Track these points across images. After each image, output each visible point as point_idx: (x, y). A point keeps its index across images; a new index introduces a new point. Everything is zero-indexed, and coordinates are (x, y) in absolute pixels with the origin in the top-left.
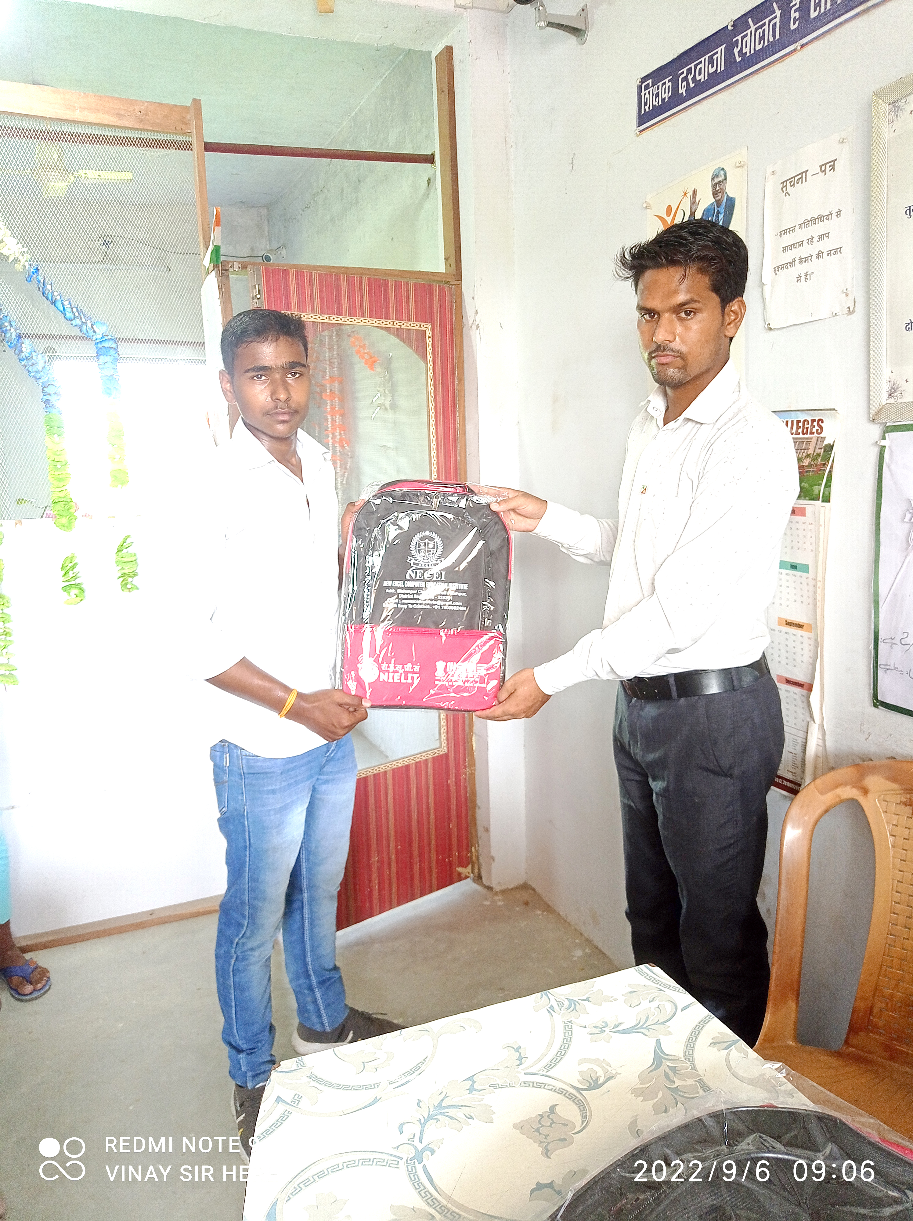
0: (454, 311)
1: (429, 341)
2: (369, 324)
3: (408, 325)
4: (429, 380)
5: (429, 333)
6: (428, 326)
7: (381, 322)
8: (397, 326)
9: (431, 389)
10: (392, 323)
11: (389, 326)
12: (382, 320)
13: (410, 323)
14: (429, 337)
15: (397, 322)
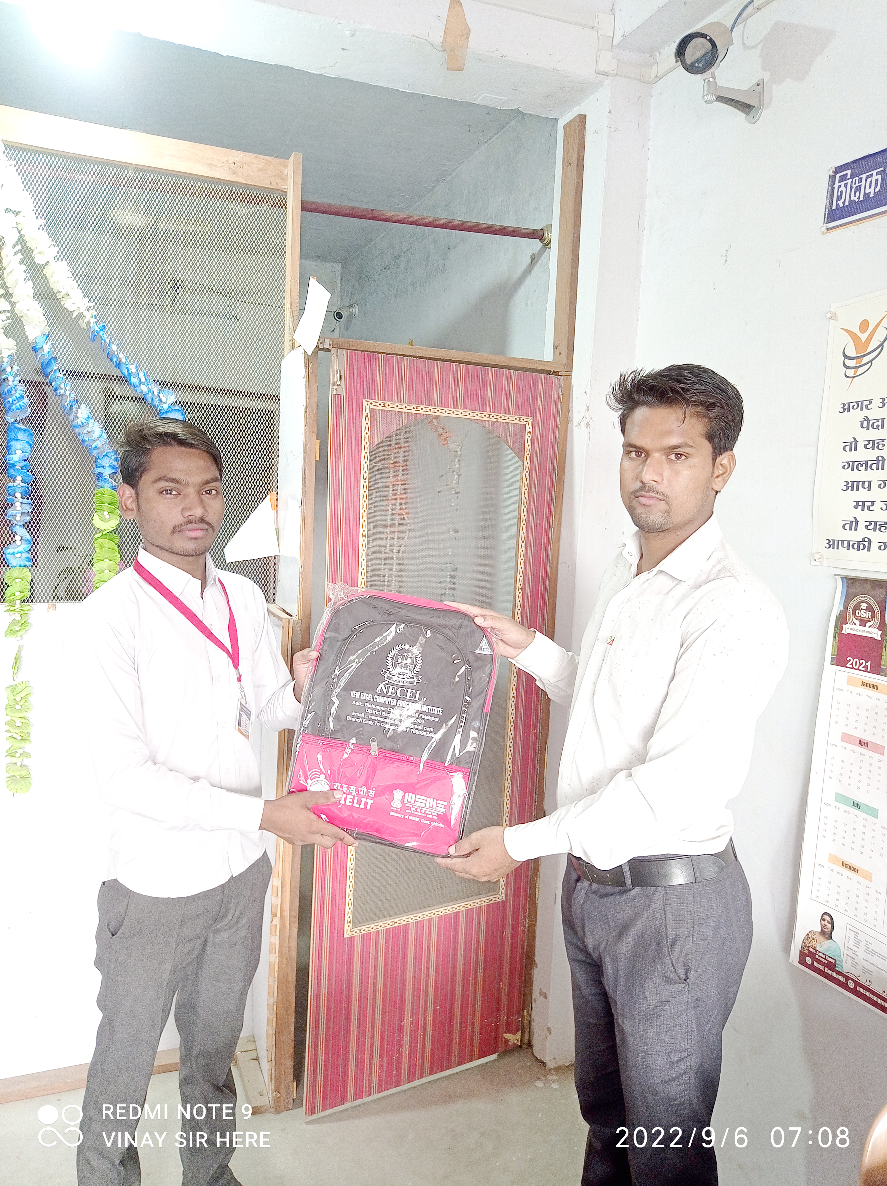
0: (560, 404)
1: (528, 437)
2: (461, 416)
3: (506, 418)
4: (524, 480)
5: (529, 428)
6: (528, 420)
7: (475, 415)
8: (493, 419)
9: (525, 490)
10: (487, 416)
11: (485, 418)
12: (477, 413)
13: (508, 416)
14: (529, 432)
15: (493, 414)
